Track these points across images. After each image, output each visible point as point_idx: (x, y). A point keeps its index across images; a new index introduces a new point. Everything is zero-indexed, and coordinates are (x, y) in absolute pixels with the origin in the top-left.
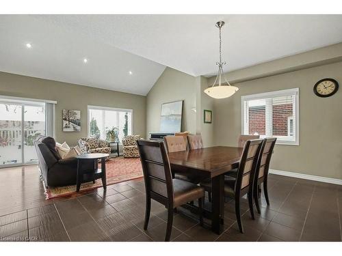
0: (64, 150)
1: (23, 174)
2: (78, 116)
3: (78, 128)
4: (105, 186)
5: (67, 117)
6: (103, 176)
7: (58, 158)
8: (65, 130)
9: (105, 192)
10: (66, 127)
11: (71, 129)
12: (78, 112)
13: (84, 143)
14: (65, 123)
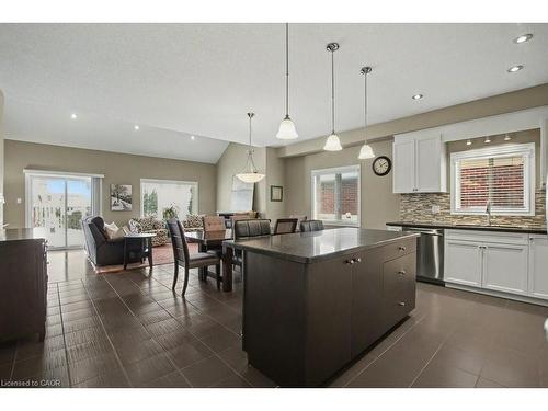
0: (112, 229)
1: (66, 257)
2: (129, 192)
3: (129, 206)
4: (151, 266)
5: (116, 193)
6: (149, 255)
7: (106, 237)
8: (113, 208)
9: (151, 270)
10: (115, 205)
11: (120, 208)
12: (129, 187)
13: (135, 223)
14: (114, 200)
